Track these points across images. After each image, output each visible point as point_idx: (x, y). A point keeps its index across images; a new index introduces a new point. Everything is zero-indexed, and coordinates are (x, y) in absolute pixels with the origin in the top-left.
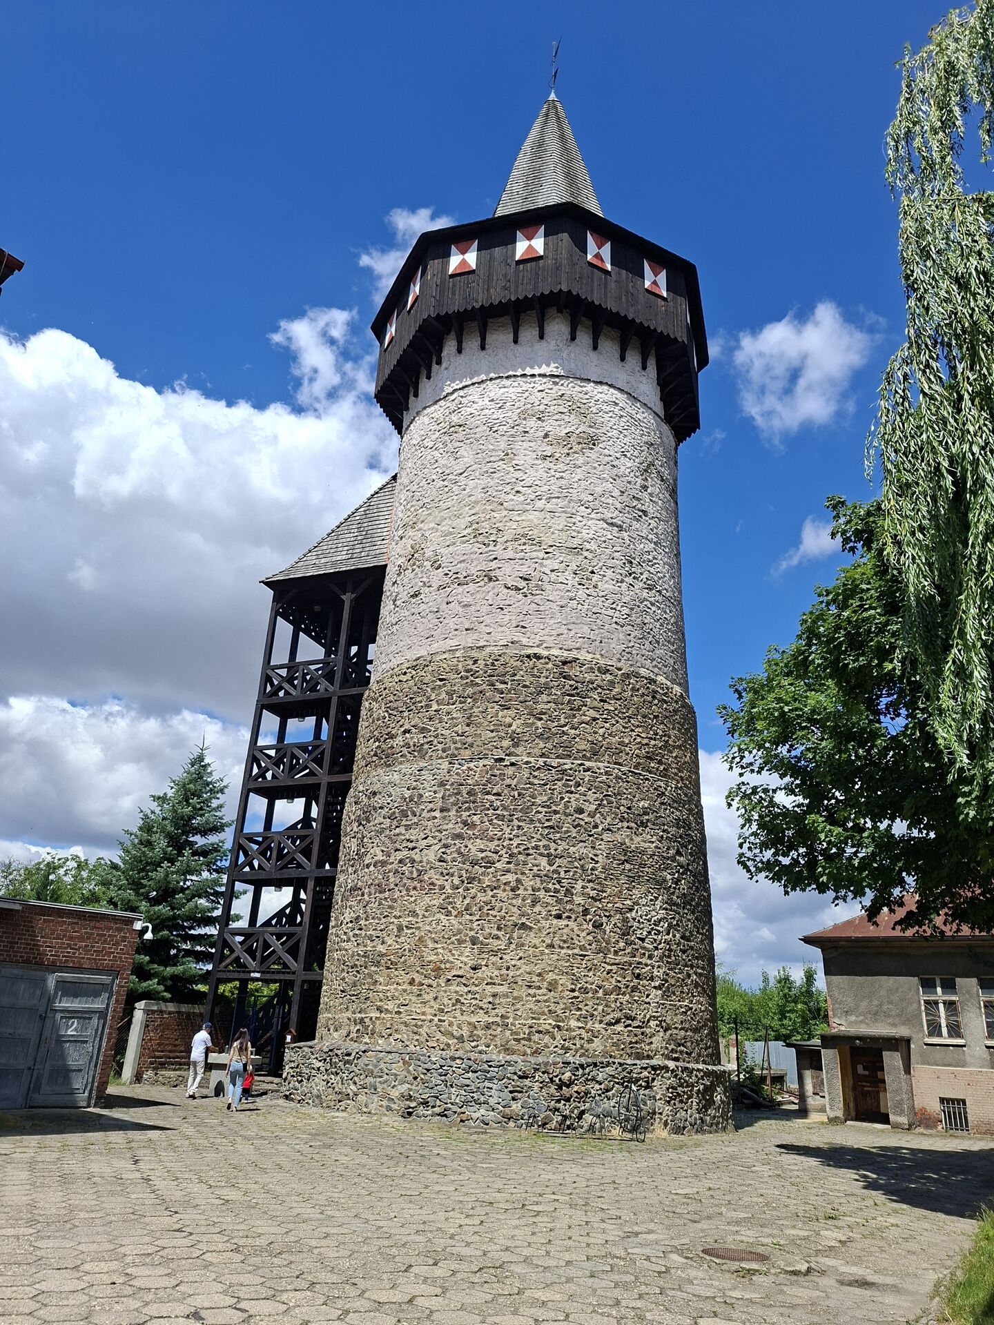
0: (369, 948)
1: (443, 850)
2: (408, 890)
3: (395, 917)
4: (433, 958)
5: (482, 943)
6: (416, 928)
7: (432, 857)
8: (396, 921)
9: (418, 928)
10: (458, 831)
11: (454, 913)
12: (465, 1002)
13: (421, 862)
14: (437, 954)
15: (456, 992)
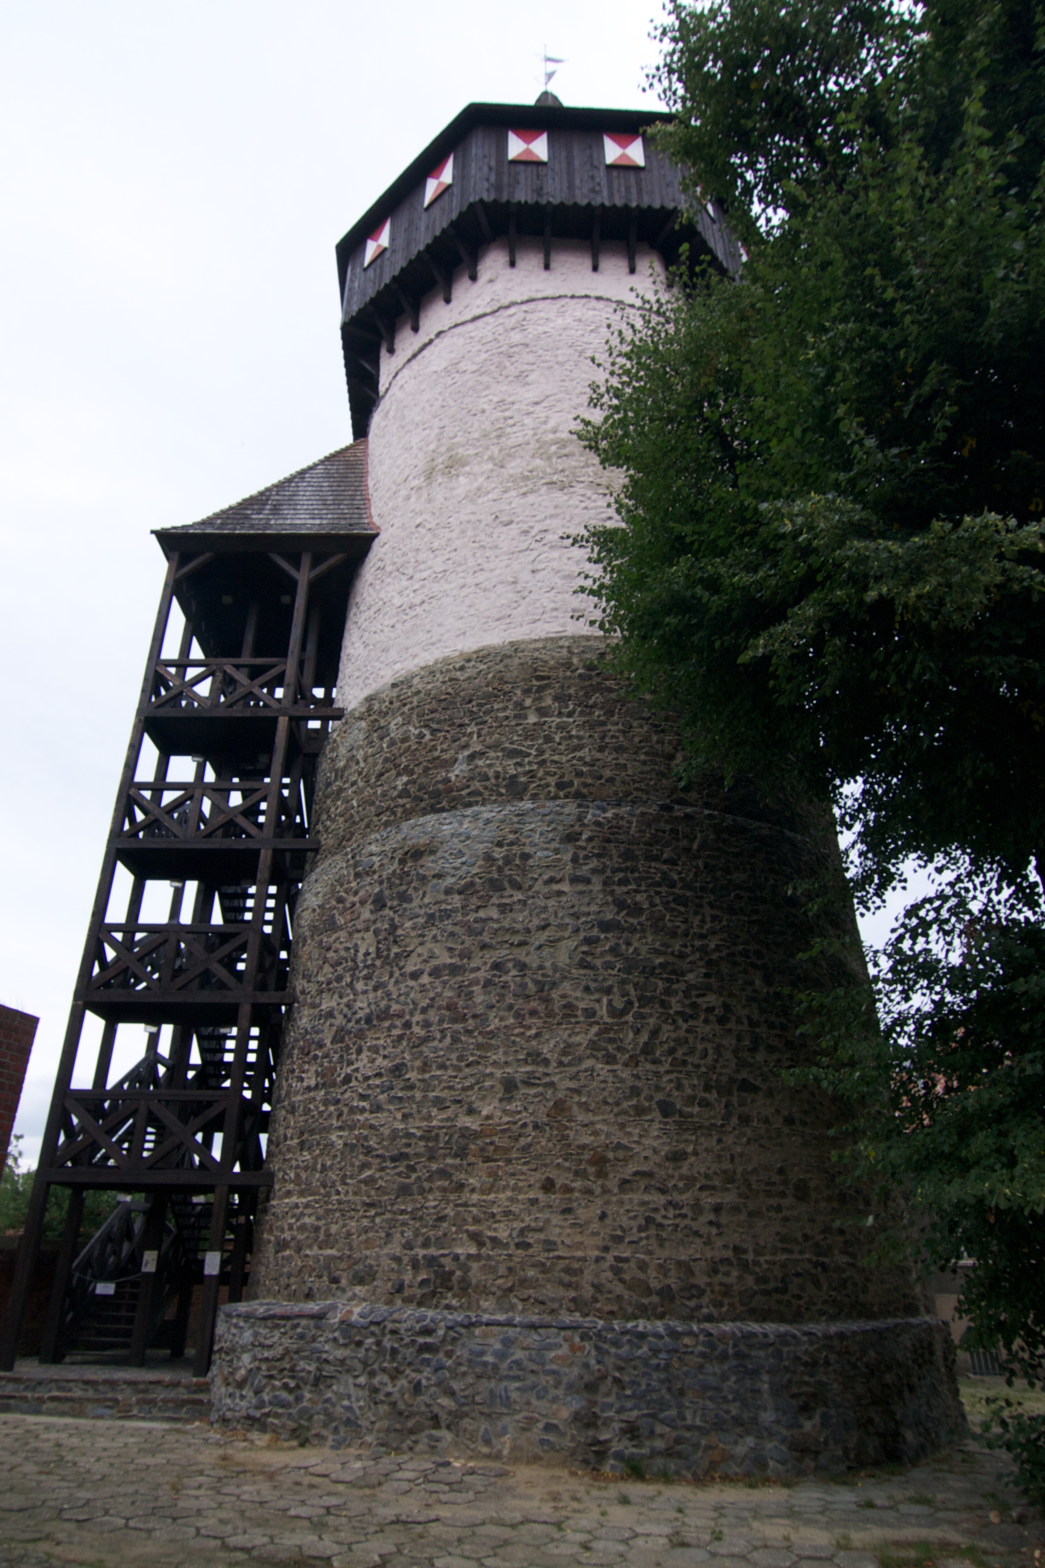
0: (434, 1123)
1: (585, 948)
2: (518, 1015)
3: (495, 1063)
4: (587, 1140)
5: (681, 1114)
6: (546, 1085)
7: (563, 959)
8: (498, 1073)
9: (552, 1084)
10: (609, 916)
11: (623, 1058)
12: (667, 1222)
13: (541, 967)
14: (596, 1133)
15: (643, 1203)
